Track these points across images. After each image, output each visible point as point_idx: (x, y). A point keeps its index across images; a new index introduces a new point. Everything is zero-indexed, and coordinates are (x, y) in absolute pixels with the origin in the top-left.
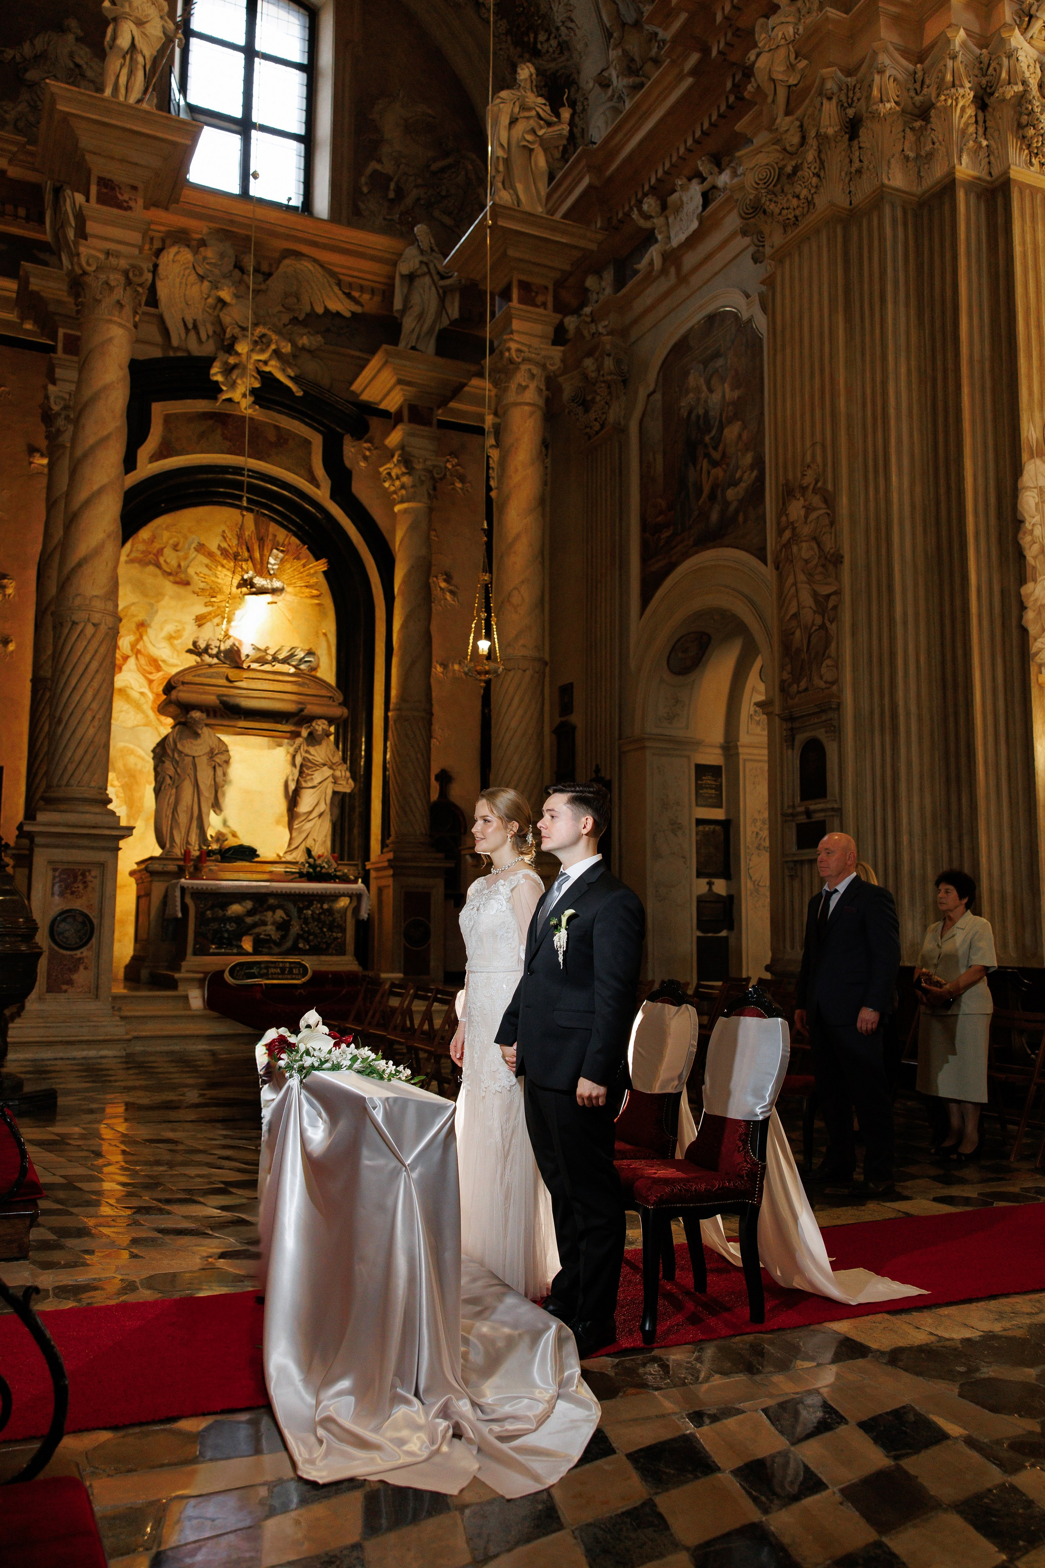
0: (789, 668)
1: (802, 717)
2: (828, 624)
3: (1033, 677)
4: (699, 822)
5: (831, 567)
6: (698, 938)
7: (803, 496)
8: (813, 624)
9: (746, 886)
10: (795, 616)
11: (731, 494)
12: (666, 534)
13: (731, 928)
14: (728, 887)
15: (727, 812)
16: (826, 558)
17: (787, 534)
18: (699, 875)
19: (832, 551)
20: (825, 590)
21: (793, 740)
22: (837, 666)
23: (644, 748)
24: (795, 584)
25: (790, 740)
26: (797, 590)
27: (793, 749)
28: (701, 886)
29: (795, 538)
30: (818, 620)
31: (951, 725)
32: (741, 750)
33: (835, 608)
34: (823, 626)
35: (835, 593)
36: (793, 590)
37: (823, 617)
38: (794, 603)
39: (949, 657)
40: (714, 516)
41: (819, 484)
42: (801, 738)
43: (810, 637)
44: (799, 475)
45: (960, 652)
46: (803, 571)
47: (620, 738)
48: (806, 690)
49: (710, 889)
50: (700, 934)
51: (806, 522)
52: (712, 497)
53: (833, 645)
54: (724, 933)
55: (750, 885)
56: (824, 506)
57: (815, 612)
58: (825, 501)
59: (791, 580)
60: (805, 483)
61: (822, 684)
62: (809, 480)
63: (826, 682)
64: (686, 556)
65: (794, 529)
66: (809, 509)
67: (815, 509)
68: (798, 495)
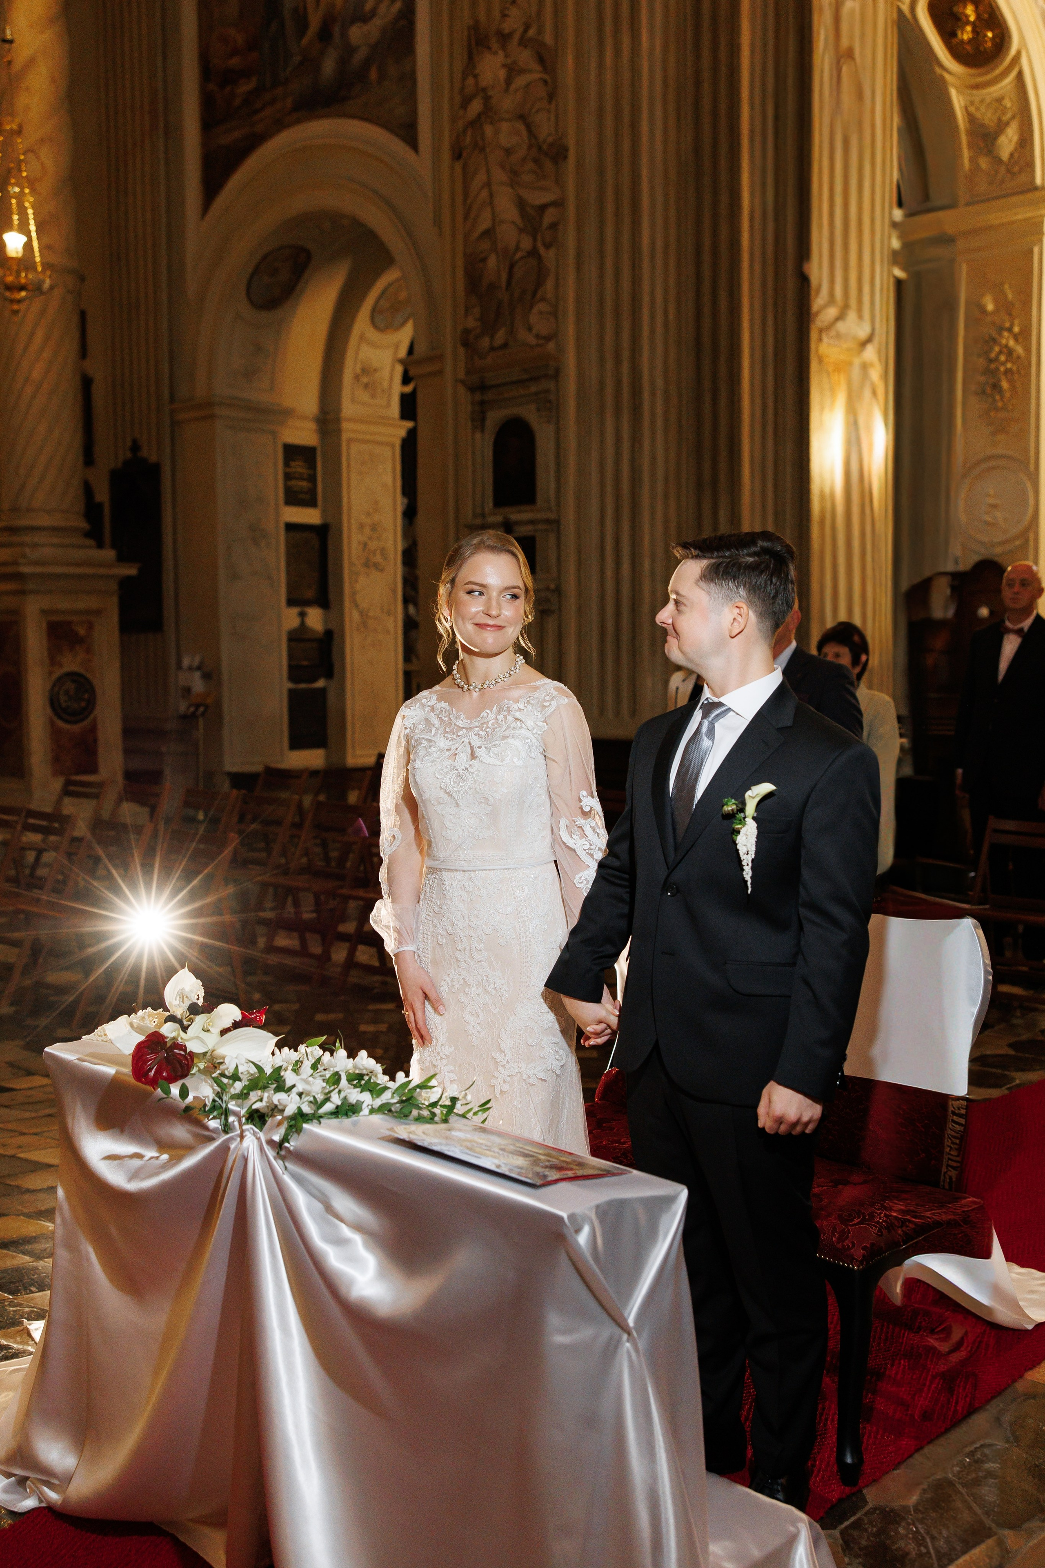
0: (477, 311)
1: (498, 386)
2: (542, 250)
3: (813, 346)
4: (291, 527)
5: (548, 165)
6: (291, 691)
7: (504, 47)
8: (517, 248)
9: (352, 617)
10: (488, 233)
11: (356, 33)
12: (244, 88)
13: (329, 674)
14: (326, 620)
15: (324, 514)
16: (540, 149)
17: (476, 106)
18: (291, 602)
19: (550, 139)
20: (537, 198)
21: (483, 419)
22: (555, 313)
23: (212, 417)
24: (488, 184)
25: (479, 419)
26: (491, 195)
27: (483, 431)
28: (290, 618)
29: (488, 113)
30: (526, 243)
31: (707, 408)
32: (345, 425)
33: (554, 226)
34: (533, 253)
35: (556, 204)
36: (485, 193)
37: (535, 240)
38: (487, 214)
39: (707, 311)
40: (329, 67)
41: (531, 33)
42: (495, 417)
43: (512, 267)
44: (497, 15)
45: (723, 305)
46: (502, 167)
47: (172, 400)
48: (505, 345)
49: (303, 623)
50: (290, 685)
51: (507, 90)
52: (325, 35)
53: (550, 284)
54: (321, 683)
55: (356, 616)
56: (536, 66)
57: (521, 230)
58: (541, 60)
59: (480, 178)
60: (507, 27)
61: (532, 340)
62: (513, 23)
63: (537, 336)
64: (280, 125)
65: (487, 99)
66: (513, 71)
67: (522, 71)
68: (495, 46)
